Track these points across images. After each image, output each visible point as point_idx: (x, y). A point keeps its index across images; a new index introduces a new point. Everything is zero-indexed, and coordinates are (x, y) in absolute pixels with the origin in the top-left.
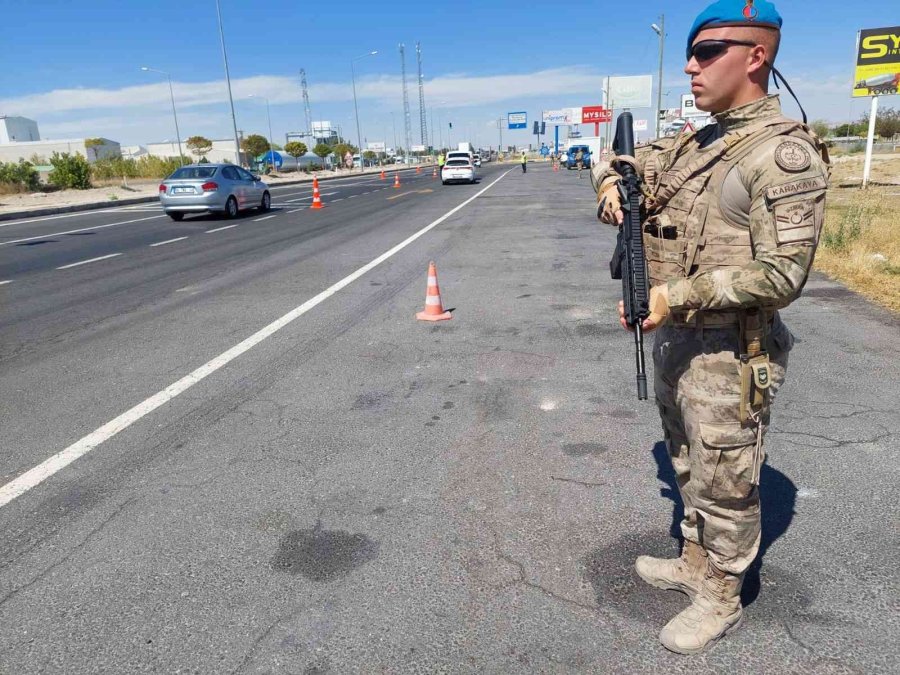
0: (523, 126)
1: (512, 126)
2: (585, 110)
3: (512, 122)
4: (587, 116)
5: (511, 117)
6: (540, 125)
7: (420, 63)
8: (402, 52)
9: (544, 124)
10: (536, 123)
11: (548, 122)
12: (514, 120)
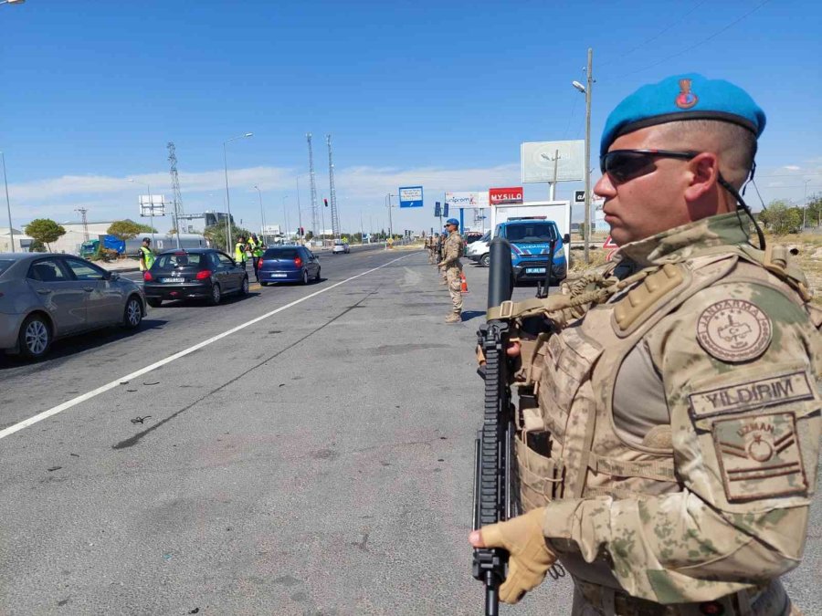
0: (419, 204)
1: (404, 204)
2: (493, 192)
3: (404, 199)
4: (494, 198)
5: (402, 194)
6: (442, 206)
7: (330, 154)
8: (309, 141)
9: (446, 206)
10: (438, 204)
11: (451, 204)
12: (406, 197)
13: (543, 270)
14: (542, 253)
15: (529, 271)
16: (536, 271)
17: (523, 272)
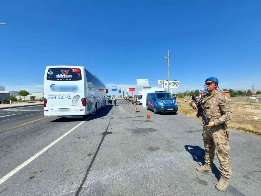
0: (116, 90)
1: (113, 90)
4: (130, 90)
6: (120, 91)
11: (122, 90)
12: (113, 88)
13: (172, 109)
14: (171, 103)
15: (168, 109)
16: (170, 109)
17: (166, 110)
